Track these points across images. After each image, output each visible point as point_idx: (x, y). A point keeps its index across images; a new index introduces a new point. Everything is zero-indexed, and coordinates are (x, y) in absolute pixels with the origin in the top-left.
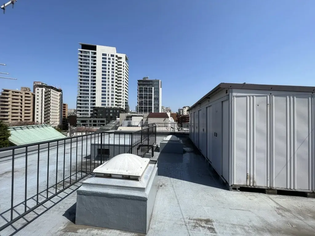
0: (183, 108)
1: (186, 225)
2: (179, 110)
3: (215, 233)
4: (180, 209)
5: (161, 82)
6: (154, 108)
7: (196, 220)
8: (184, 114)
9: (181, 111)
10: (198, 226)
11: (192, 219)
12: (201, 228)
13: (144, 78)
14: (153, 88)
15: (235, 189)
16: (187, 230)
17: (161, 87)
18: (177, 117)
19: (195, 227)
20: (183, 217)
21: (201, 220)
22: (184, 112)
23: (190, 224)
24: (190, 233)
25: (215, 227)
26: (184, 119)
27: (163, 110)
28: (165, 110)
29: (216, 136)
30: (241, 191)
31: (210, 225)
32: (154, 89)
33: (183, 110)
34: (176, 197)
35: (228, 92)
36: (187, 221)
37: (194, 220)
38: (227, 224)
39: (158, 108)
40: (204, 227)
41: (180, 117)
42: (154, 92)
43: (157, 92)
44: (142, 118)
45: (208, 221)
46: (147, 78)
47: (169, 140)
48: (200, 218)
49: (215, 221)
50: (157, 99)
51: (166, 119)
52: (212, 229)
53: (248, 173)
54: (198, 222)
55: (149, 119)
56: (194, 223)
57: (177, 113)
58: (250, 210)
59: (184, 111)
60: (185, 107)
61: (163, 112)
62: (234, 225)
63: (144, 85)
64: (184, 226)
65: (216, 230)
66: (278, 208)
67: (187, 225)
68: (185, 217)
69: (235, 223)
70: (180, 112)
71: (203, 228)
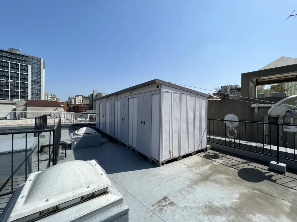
0: (75, 96)
1: (154, 214)
2: (70, 99)
3: (175, 204)
4: (139, 201)
5: (44, 62)
6: (32, 94)
7: (157, 203)
8: (76, 103)
9: (73, 100)
10: (162, 207)
11: (154, 205)
12: (165, 208)
13: (11, 49)
14: (30, 67)
15: (163, 164)
16: (158, 217)
17: (44, 68)
18: (68, 106)
19: (161, 209)
20: (147, 207)
21: (161, 201)
22: (76, 102)
23: (157, 211)
24: (162, 218)
25: (172, 200)
26: (76, 108)
27: (46, 97)
28: (49, 97)
29: (144, 124)
30: (166, 164)
31: (169, 200)
32: (32, 69)
33: (75, 98)
34: (127, 192)
35: (159, 87)
36: (152, 208)
37: (156, 204)
38: (176, 193)
39: (39, 95)
40: (166, 205)
41: (72, 106)
42: (32, 73)
43: (37, 73)
44: (14, 107)
45: (165, 199)
46: (19, 50)
47: (83, 133)
48: (158, 200)
49: (168, 195)
50: (37, 82)
51: (58, 108)
52: (171, 203)
53: (170, 149)
54: (160, 204)
55: (28, 108)
56: (158, 207)
57: (66, 101)
58: (179, 175)
59: (76, 100)
60: (77, 96)
61: (46, 99)
62: (179, 191)
63: (11, 59)
64: (154, 215)
65: (174, 202)
66: (188, 168)
67: (155, 212)
68: (148, 206)
69: (179, 189)
70: (71, 101)
71: (167, 207)
